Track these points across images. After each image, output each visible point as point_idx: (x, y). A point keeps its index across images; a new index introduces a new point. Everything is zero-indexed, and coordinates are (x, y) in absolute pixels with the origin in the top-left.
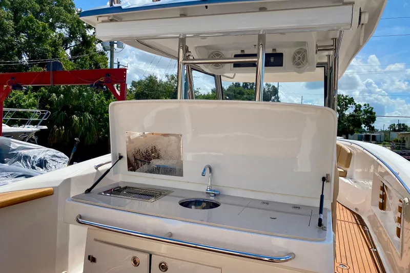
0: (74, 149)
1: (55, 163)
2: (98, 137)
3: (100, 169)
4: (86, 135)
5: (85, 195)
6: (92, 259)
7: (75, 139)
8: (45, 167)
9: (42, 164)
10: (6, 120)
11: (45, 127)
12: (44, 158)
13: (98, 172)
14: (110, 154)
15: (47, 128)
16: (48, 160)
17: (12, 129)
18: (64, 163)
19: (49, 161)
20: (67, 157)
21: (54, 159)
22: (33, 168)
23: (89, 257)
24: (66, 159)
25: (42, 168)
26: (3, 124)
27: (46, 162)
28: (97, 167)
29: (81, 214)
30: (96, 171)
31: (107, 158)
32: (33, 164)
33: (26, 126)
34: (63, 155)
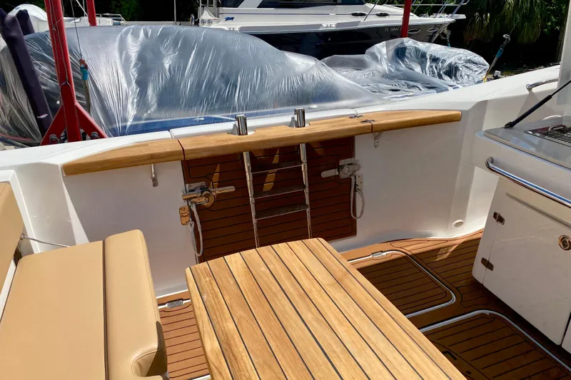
0: (499, 52)
1: (469, 72)
2: (542, 32)
3: (535, 90)
4: (523, 27)
5: (504, 130)
6: (499, 218)
7: (504, 36)
8: (455, 76)
9: (452, 71)
10: (415, 7)
11: (463, 17)
12: (456, 63)
13: (531, 94)
14: (559, 66)
15: (465, 17)
16: (460, 66)
17: (421, 20)
18: (481, 73)
19: (461, 69)
20: (487, 64)
21: (468, 65)
22: (440, 76)
23: (495, 214)
24: (485, 67)
25: (451, 78)
26: (411, 14)
27: (457, 69)
28: (530, 88)
29: (494, 158)
30: (527, 92)
31: (553, 72)
32: (440, 70)
33: (439, 15)
34: (481, 59)
